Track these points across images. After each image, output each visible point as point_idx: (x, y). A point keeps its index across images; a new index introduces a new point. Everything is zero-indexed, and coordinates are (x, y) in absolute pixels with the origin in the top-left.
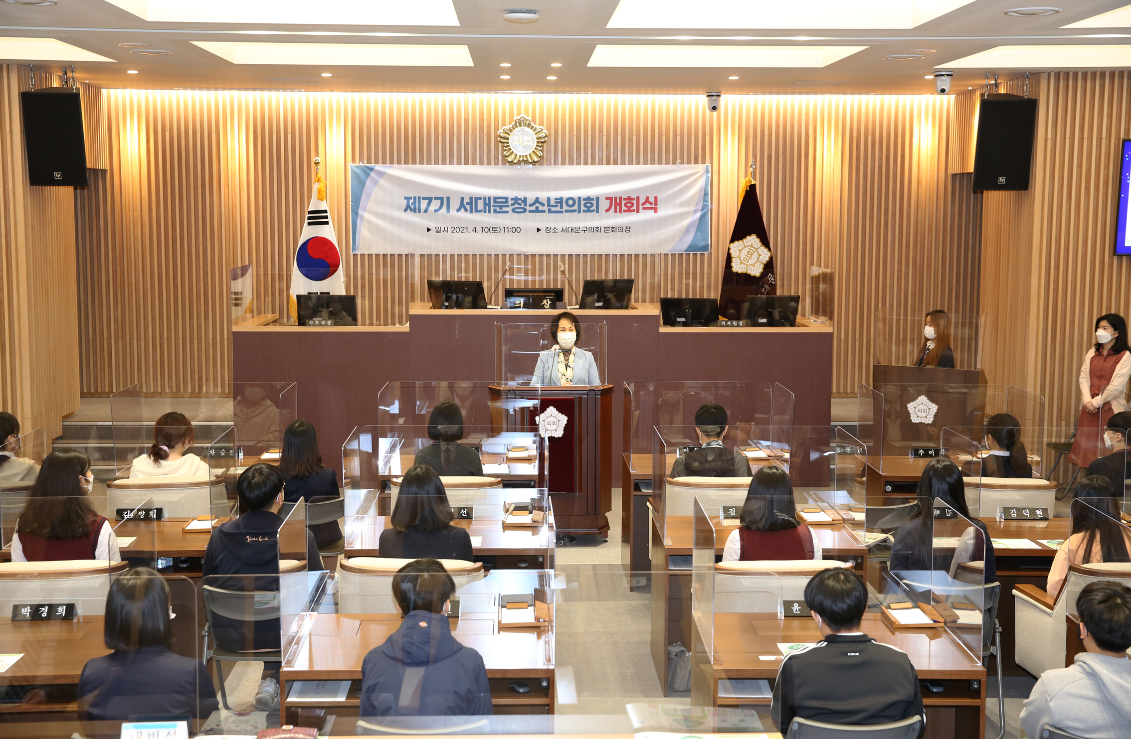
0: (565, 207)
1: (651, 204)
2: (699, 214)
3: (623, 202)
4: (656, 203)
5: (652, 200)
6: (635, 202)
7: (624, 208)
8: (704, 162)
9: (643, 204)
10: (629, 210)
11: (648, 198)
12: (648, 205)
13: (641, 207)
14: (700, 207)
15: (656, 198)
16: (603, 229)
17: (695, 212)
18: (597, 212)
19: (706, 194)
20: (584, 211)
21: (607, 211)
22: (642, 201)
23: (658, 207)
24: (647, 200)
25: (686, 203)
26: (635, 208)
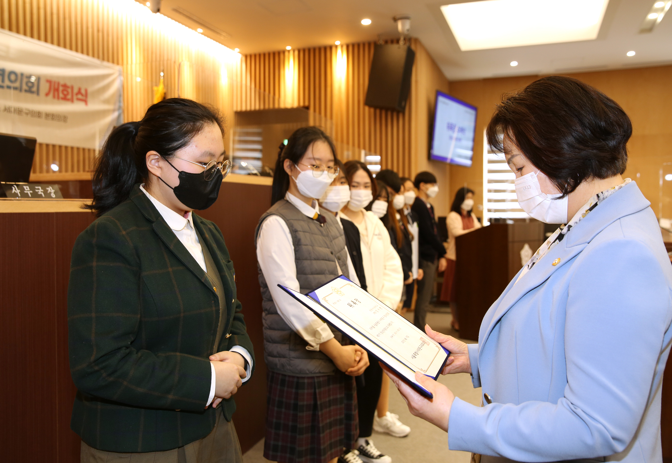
0: (7, 83)
1: (82, 95)
2: (116, 114)
3: (61, 89)
4: (86, 95)
5: (83, 91)
6: (70, 90)
7: (61, 95)
8: (118, 64)
9: (77, 94)
10: (65, 99)
11: (80, 89)
12: (80, 96)
13: (75, 97)
14: (117, 107)
15: (86, 91)
16: (44, 116)
17: (114, 111)
18: (38, 93)
19: (120, 96)
20: (26, 91)
21: (47, 94)
22: (76, 90)
23: (89, 100)
24: (79, 92)
25: (107, 101)
26: (69, 97)
